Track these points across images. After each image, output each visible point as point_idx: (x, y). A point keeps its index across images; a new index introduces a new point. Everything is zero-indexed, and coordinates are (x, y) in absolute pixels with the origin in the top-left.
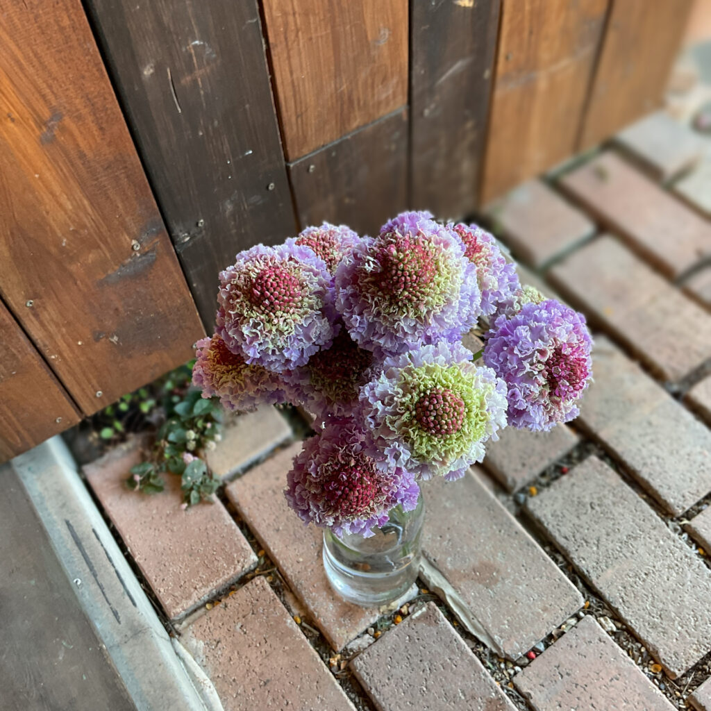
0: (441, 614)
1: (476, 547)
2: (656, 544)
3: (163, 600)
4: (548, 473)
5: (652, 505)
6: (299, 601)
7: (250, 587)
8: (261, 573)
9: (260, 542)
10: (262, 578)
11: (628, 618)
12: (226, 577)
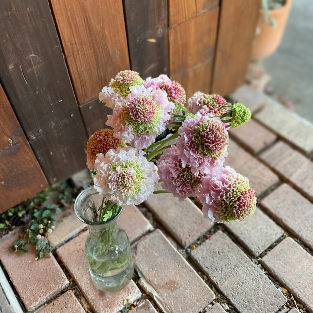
0: (151, 305)
1: (168, 273)
2: (247, 269)
3: (25, 302)
4: (200, 239)
5: (245, 252)
6: (87, 301)
7: (65, 295)
8: (71, 288)
9: (71, 274)
10: (71, 291)
11: (234, 303)
12: (54, 291)
